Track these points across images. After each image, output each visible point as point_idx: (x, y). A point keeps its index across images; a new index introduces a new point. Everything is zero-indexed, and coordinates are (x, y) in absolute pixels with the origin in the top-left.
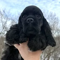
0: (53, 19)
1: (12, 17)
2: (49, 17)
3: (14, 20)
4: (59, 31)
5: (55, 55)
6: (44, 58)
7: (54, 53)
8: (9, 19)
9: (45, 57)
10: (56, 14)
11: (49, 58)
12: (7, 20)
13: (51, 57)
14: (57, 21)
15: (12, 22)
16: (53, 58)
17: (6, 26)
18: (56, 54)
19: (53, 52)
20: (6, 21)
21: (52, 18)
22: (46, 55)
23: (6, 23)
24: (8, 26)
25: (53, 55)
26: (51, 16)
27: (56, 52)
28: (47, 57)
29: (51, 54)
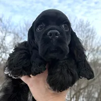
0: (85, 32)
1: (14, 29)
2: (78, 27)
3: (17, 35)
4: (95, 52)
5: (88, 93)
6: (69, 99)
7: (86, 90)
8: (10, 32)
9: (72, 96)
10: (90, 24)
11: (78, 98)
12: (6, 34)
13: (81, 97)
14: (92, 35)
15: (15, 38)
16: (86, 98)
17: (4, 45)
18: (91, 91)
19: (84, 88)
20: (5, 37)
21: (83, 29)
22: (73, 93)
23: (4, 39)
24: (8, 44)
25: (86, 94)
26: (81, 26)
27: (91, 89)
28: (75, 97)
29: (82, 91)
